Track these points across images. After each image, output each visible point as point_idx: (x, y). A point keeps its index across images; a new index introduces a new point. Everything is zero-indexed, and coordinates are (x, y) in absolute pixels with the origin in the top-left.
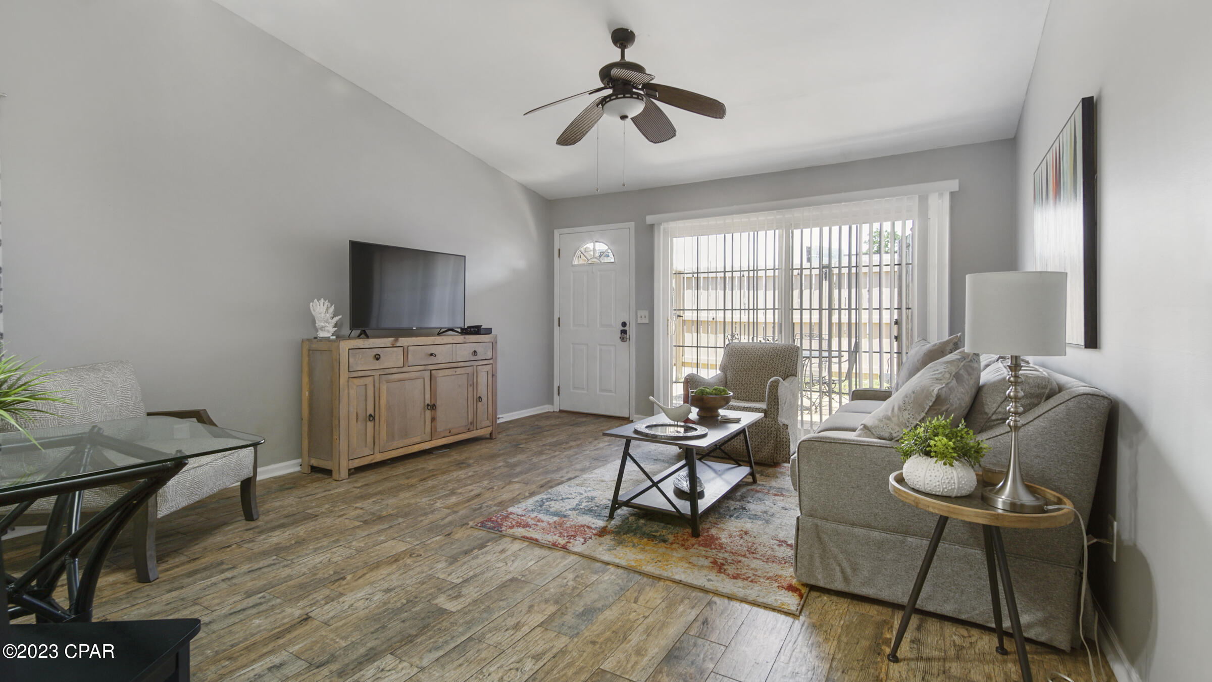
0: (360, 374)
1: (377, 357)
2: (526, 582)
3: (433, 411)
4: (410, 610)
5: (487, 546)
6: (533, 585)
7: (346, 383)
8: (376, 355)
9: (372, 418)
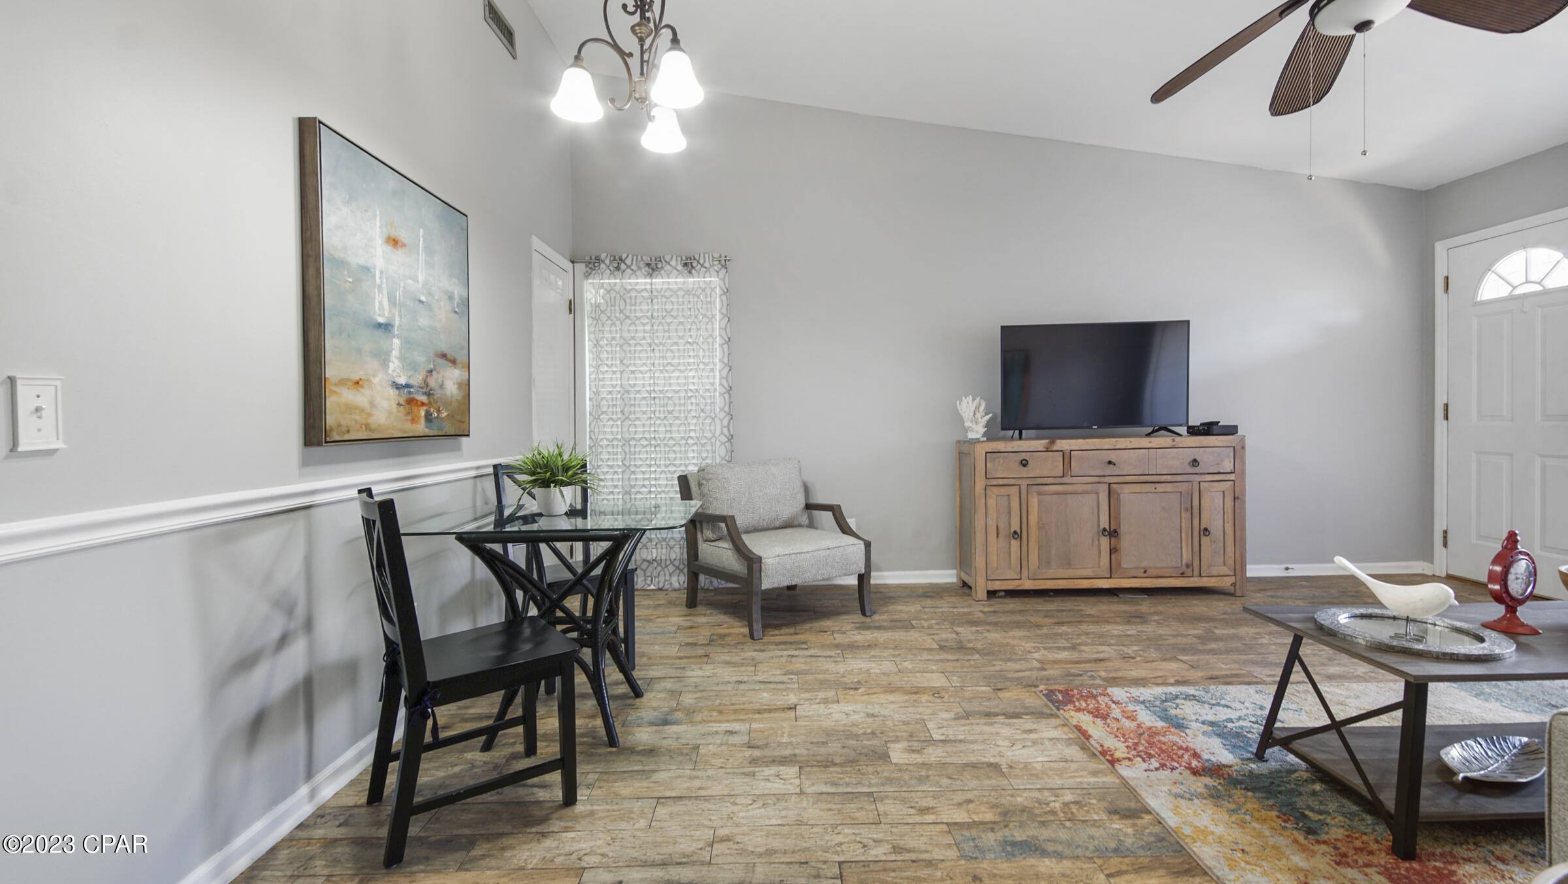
0: (1001, 482)
1: (1024, 463)
2: (1003, 775)
3: (1113, 540)
4: (862, 741)
5: (1021, 718)
6: (1006, 782)
7: (983, 492)
8: (1022, 461)
9: (1016, 535)
